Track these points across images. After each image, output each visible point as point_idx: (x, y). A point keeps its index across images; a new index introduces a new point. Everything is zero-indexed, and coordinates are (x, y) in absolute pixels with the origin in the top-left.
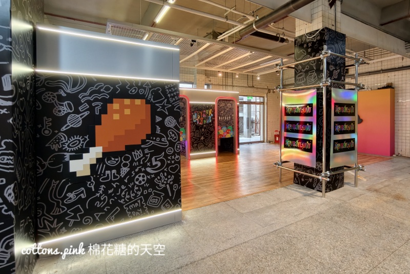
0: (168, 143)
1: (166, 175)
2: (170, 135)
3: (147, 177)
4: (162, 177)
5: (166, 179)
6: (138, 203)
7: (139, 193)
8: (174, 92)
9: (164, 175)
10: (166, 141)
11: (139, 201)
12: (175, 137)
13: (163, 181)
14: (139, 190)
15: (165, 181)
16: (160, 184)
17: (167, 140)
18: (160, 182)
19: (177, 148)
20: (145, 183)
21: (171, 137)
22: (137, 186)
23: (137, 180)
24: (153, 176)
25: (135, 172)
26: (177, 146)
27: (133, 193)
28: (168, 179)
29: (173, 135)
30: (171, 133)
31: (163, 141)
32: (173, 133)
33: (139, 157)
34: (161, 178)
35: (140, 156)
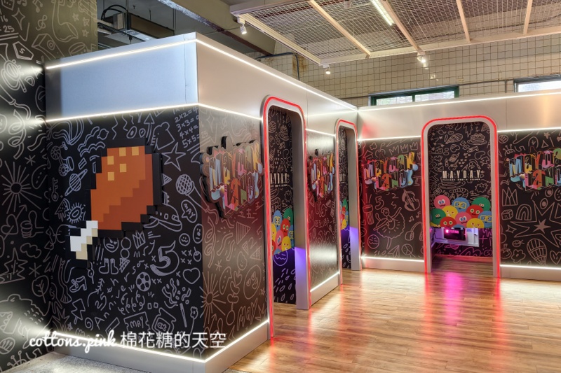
0: (181, 224)
1: (178, 284)
2: (185, 210)
3: (152, 281)
4: (173, 286)
5: (179, 293)
6: (141, 322)
7: (142, 305)
8: (189, 127)
9: (175, 284)
10: (179, 221)
11: (142, 319)
12: (193, 215)
13: (174, 295)
14: (140, 299)
15: (176, 294)
16: (170, 298)
17: (181, 219)
18: (169, 295)
19: (196, 236)
20: (149, 291)
21: (187, 214)
22: (140, 292)
23: (139, 282)
24: (159, 281)
25: (136, 268)
26: (196, 232)
27: (134, 302)
28: (182, 293)
29: (190, 210)
30: (186, 205)
31: (174, 219)
32: (190, 206)
33: (141, 245)
34: (171, 288)
35: (142, 242)
